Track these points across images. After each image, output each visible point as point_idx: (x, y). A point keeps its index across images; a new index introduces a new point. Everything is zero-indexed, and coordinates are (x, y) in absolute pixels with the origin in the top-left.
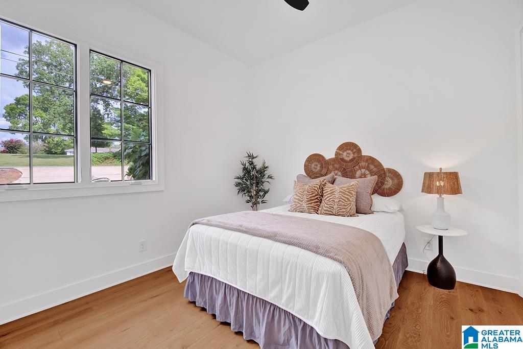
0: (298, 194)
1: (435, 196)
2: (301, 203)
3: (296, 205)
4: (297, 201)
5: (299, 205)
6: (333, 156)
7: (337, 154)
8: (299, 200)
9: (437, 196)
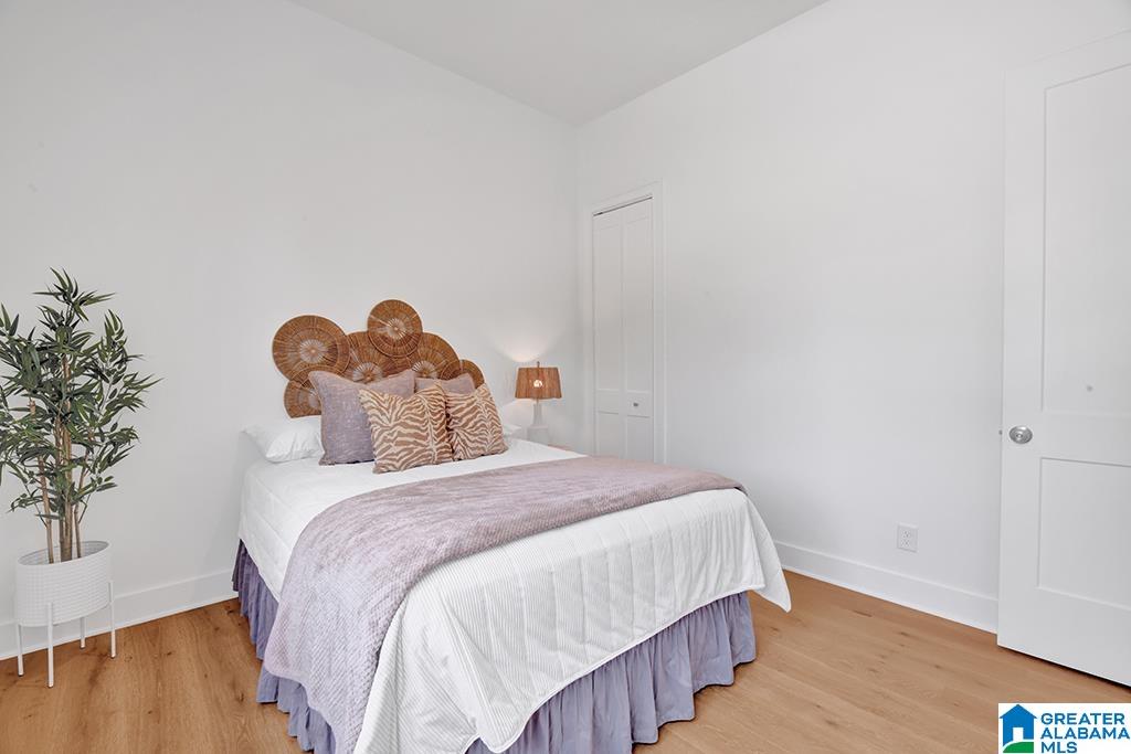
0: (411, 423)
1: (530, 402)
2: (424, 443)
3: (411, 450)
4: (412, 440)
5: (420, 448)
6: (362, 327)
7: (371, 323)
8: (416, 436)
9: (535, 402)
